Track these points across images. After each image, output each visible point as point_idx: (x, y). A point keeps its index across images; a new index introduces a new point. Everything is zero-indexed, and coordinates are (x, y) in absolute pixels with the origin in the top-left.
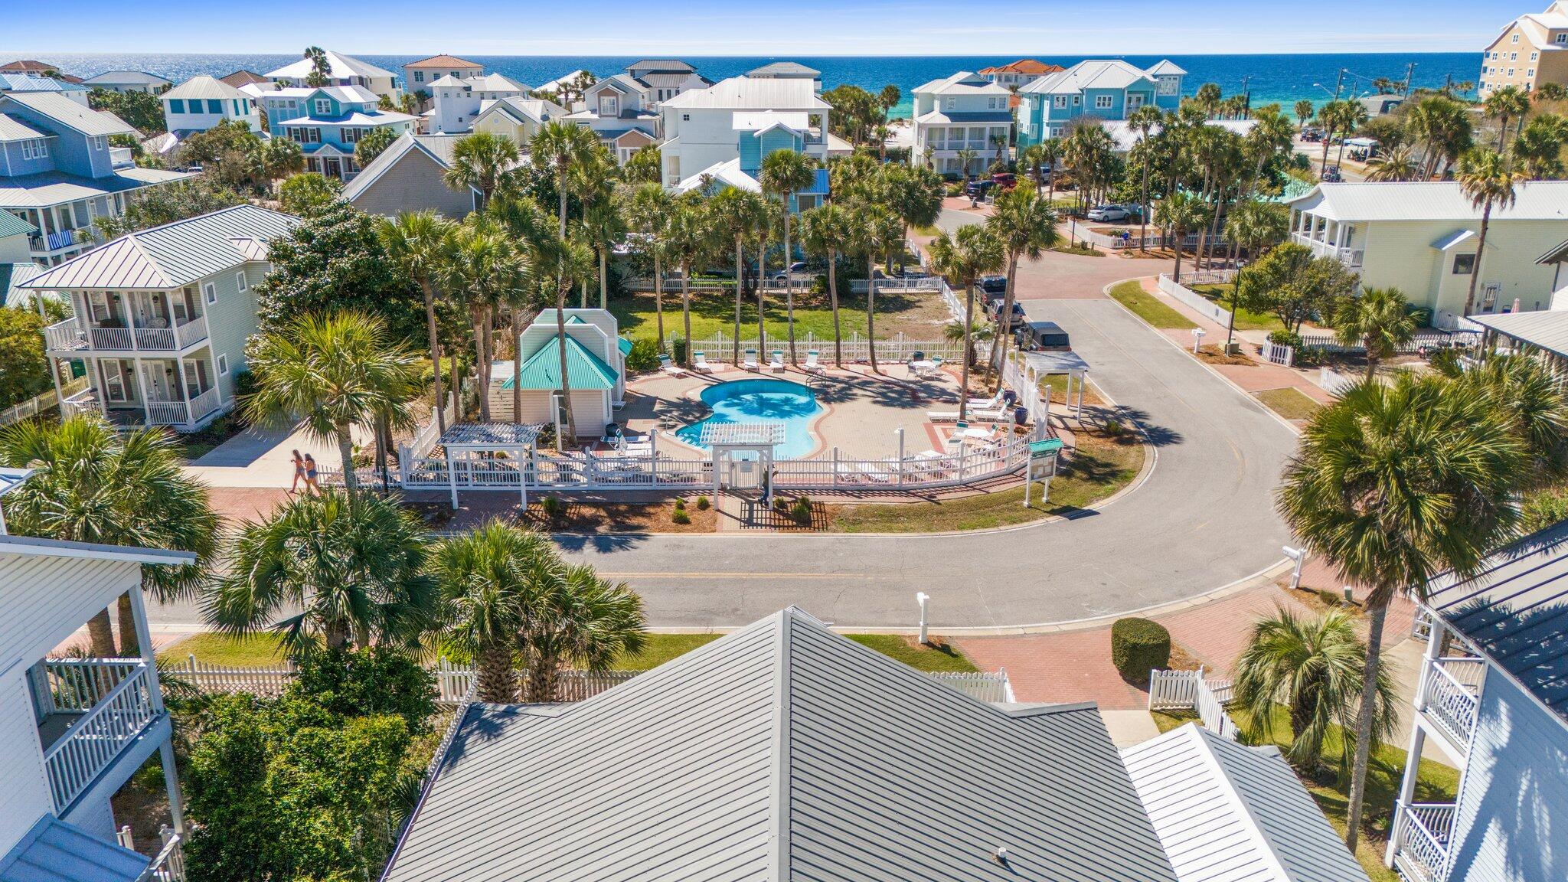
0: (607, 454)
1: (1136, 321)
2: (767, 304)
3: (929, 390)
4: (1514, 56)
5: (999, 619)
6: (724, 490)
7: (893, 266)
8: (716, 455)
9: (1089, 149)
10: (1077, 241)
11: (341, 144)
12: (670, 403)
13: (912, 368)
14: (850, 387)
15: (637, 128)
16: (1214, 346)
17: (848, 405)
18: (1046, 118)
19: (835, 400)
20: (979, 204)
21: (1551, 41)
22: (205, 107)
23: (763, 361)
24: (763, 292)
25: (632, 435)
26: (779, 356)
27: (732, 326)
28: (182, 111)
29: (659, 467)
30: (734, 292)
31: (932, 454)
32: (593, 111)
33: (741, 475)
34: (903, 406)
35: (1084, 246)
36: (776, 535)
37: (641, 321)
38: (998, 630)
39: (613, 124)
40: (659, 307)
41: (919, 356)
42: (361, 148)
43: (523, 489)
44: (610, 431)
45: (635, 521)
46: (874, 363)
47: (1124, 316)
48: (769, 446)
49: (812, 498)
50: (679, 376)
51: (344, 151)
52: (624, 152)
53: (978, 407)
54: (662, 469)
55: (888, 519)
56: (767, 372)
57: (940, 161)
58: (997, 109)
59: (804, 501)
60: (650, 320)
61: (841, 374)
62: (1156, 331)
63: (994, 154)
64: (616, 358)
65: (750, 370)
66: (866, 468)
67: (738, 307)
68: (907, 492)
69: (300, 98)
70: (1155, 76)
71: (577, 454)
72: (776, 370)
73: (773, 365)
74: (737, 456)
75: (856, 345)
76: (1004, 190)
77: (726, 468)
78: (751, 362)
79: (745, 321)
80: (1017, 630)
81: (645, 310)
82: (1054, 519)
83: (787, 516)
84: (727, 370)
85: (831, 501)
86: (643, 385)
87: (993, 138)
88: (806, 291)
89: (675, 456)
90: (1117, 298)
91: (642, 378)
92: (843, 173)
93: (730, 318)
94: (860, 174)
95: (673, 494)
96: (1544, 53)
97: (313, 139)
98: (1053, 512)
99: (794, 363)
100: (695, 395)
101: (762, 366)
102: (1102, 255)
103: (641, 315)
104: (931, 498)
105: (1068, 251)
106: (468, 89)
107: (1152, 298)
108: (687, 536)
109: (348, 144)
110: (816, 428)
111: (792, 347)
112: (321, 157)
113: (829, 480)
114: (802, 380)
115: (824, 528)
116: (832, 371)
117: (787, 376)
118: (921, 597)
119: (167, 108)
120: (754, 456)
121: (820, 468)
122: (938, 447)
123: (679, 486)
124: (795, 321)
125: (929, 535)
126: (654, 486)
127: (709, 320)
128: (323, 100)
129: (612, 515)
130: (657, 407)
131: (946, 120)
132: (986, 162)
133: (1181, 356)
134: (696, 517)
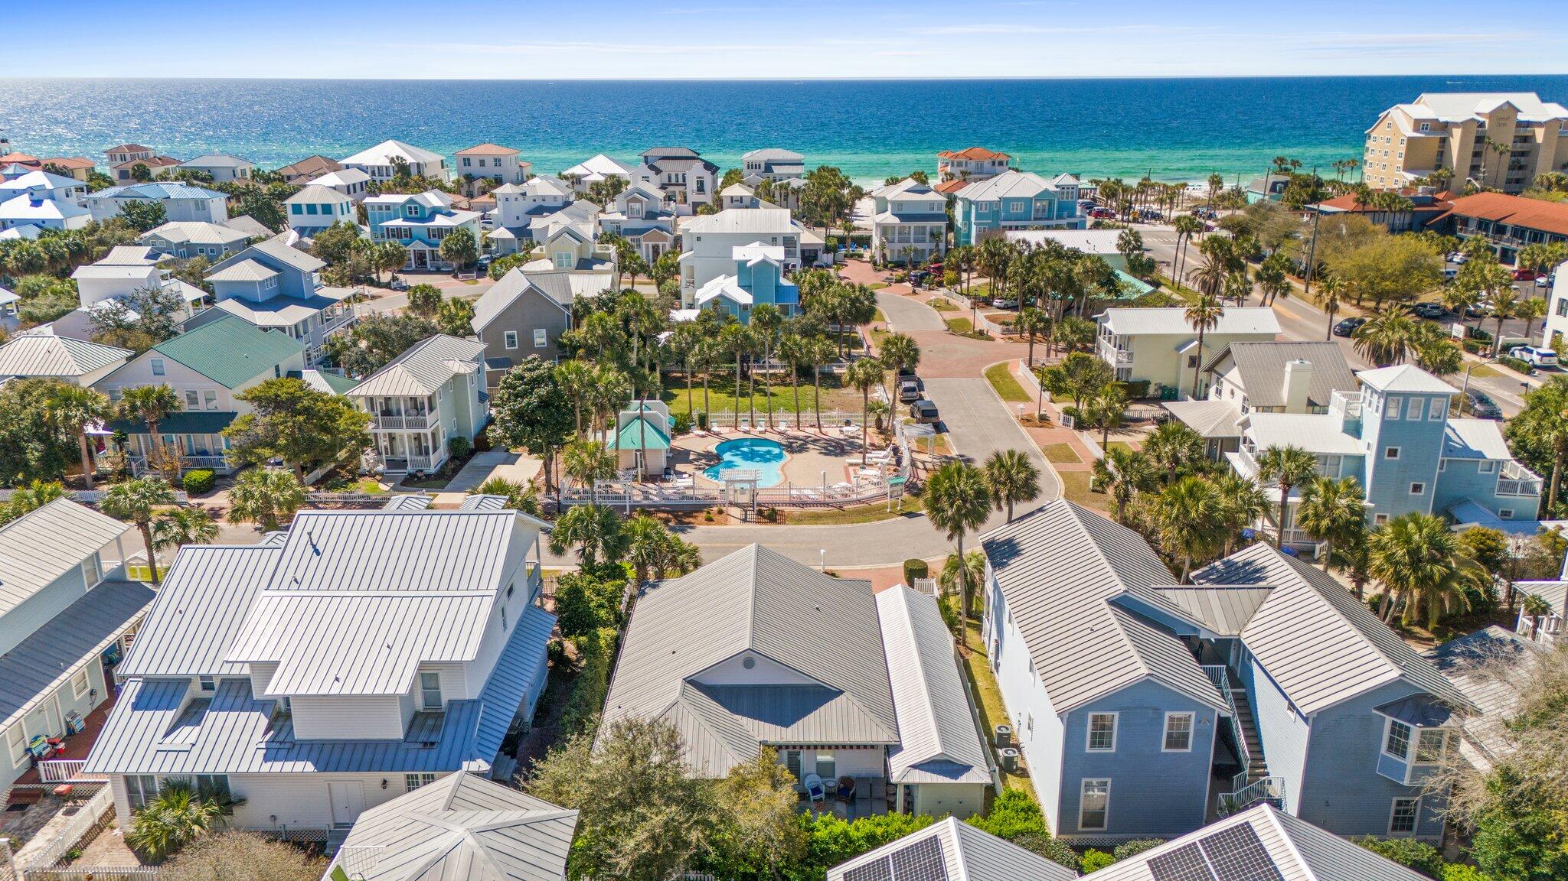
0: (665, 485)
1: (993, 395)
2: (756, 382)
3: (852, 444)
4: (1388, 140)
5: (860, 563)
6: (731, 504)
7: (844, 350)
8: (727, 486)
9: (992, 255)
10: (977, 329)
11: (427, 239)
12: (699, 454)
13: (841, 431)
14: (806, 443)
15: (657, 227)
16: (1031, 415)
17: (804, 455)
18: (973, 219)
19: (796, 452)
20: (918, 290)
21: (1416, 130)
22: (319, 209)
23: (753, 426)
24: (754, 372)
25: (679, 474)
26: (762, 423)
27: (734, 399)
28: (301, 213)
29: (697, 492)
30: (735, 373)
31: (844, 484)
32: (623, 213)
33: (740, 496)
34: (836, 455)
35: (981, 333)
36: (758, 526)
37: (676, 396)
38: (859, 567)
39: (638, 223)
40: (689, 385)
41: (848, 423)
42: (446, 245)
43: (628, 504)
44: (667, 471)
45: (687, 520)
46: (819, 427)
47: (988, 391)
48: (754, 481)
49: (777, 508)
50: (702, 436)
51: (430, 245)
52: (647, 246)
53: (875, 456)
54: (699, 493)
55: (817, 518)
56: (755, 433)
57: (892, 251)
58: (936, 211)
59: (773, 510)
60: (682, 395)
61: (800, 434)
62: (1003, 403)
63: (933, 246)
64: (667, 427)
65: (745, 432)
66: (807, 492)
67: (738, 384)
68: (828, 505)
69: (395, 204)
70: (1057, 186)
71: (650, 485)
72: (760, 432)
73: (759, 429)
74: (738, 486)
75: (809, 416)
76: (937, 279)
77: (732, 492)
78: (745, 427)
79: (742, 395)
80: (868, 567)
81: (677, 387)
82: (900, 518)
83: (764, 517)
84: (731, 432)
85: (787, 509)
86: (681, 442)
87: (932, 234)
88: (782, 371)
89: (704, 486)
90: (989, 377)
91: (680, 437)
92: (810, 283)
93: (732, 394)
94: (822, 286)
95: (705, 506)
96: (1410, 139)
97: (406, 236)
98: (902, 515)
99: (772, 427)
100: (713, 449)
101: (752, 429)
102: (992, 339)
103: (675, 391)
104: (840, 508)
105: (970, 336)
106: (524, 194)
107: (1011, 377)
108: (713, 527)
109: (433, 240)
110: (782, 469)
111: (770, 418)
112: (412, 249)
113: (787, 499)
114: (776, 438)
115: (784, 523)
116: (794, 432)
117: (768, 436)
118: (822, 551)
119: (290, 210)
120: (747, 486)
121: (782, 492)
122: (849, 481)
123: (708, 502)
124: (773, 395)
125: (835, 526)
126: (694, 502)
127: (719, 395)
128: (413, 206)
129: (676, 517)
130: (692, 457)
131: (896, 220)
132: (927, 252)
133: (1010, 421)
134: (716, 518)
